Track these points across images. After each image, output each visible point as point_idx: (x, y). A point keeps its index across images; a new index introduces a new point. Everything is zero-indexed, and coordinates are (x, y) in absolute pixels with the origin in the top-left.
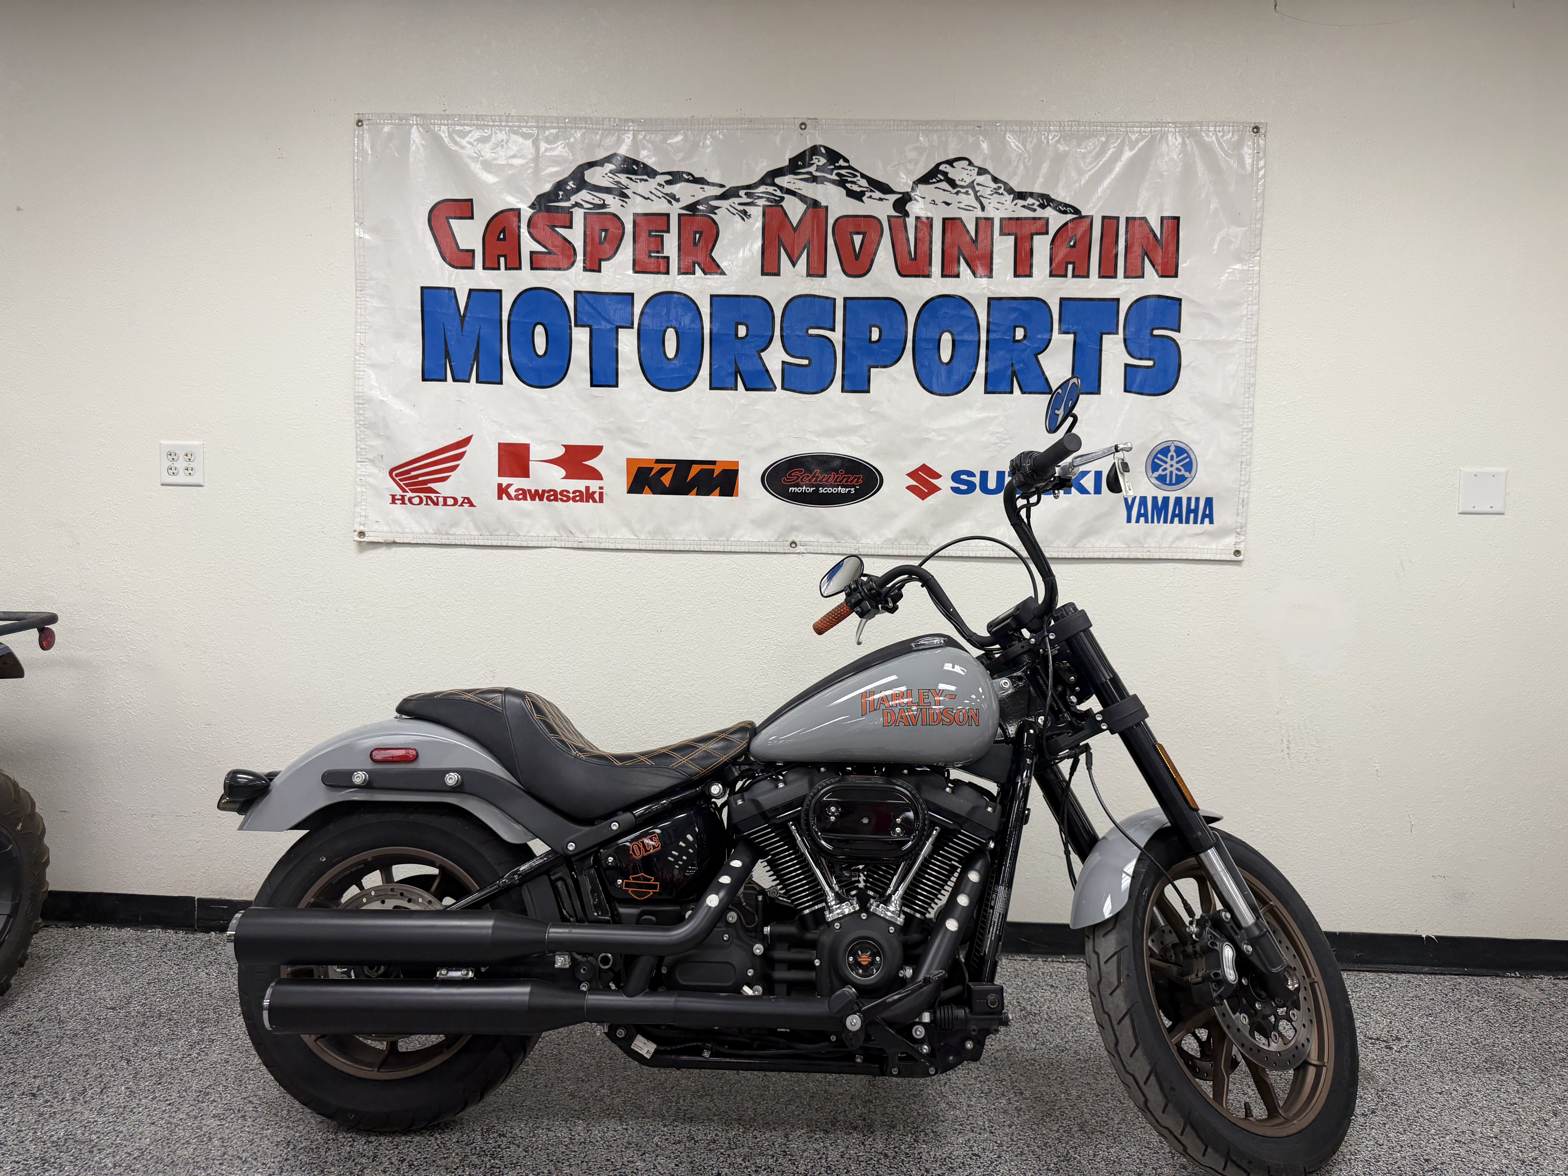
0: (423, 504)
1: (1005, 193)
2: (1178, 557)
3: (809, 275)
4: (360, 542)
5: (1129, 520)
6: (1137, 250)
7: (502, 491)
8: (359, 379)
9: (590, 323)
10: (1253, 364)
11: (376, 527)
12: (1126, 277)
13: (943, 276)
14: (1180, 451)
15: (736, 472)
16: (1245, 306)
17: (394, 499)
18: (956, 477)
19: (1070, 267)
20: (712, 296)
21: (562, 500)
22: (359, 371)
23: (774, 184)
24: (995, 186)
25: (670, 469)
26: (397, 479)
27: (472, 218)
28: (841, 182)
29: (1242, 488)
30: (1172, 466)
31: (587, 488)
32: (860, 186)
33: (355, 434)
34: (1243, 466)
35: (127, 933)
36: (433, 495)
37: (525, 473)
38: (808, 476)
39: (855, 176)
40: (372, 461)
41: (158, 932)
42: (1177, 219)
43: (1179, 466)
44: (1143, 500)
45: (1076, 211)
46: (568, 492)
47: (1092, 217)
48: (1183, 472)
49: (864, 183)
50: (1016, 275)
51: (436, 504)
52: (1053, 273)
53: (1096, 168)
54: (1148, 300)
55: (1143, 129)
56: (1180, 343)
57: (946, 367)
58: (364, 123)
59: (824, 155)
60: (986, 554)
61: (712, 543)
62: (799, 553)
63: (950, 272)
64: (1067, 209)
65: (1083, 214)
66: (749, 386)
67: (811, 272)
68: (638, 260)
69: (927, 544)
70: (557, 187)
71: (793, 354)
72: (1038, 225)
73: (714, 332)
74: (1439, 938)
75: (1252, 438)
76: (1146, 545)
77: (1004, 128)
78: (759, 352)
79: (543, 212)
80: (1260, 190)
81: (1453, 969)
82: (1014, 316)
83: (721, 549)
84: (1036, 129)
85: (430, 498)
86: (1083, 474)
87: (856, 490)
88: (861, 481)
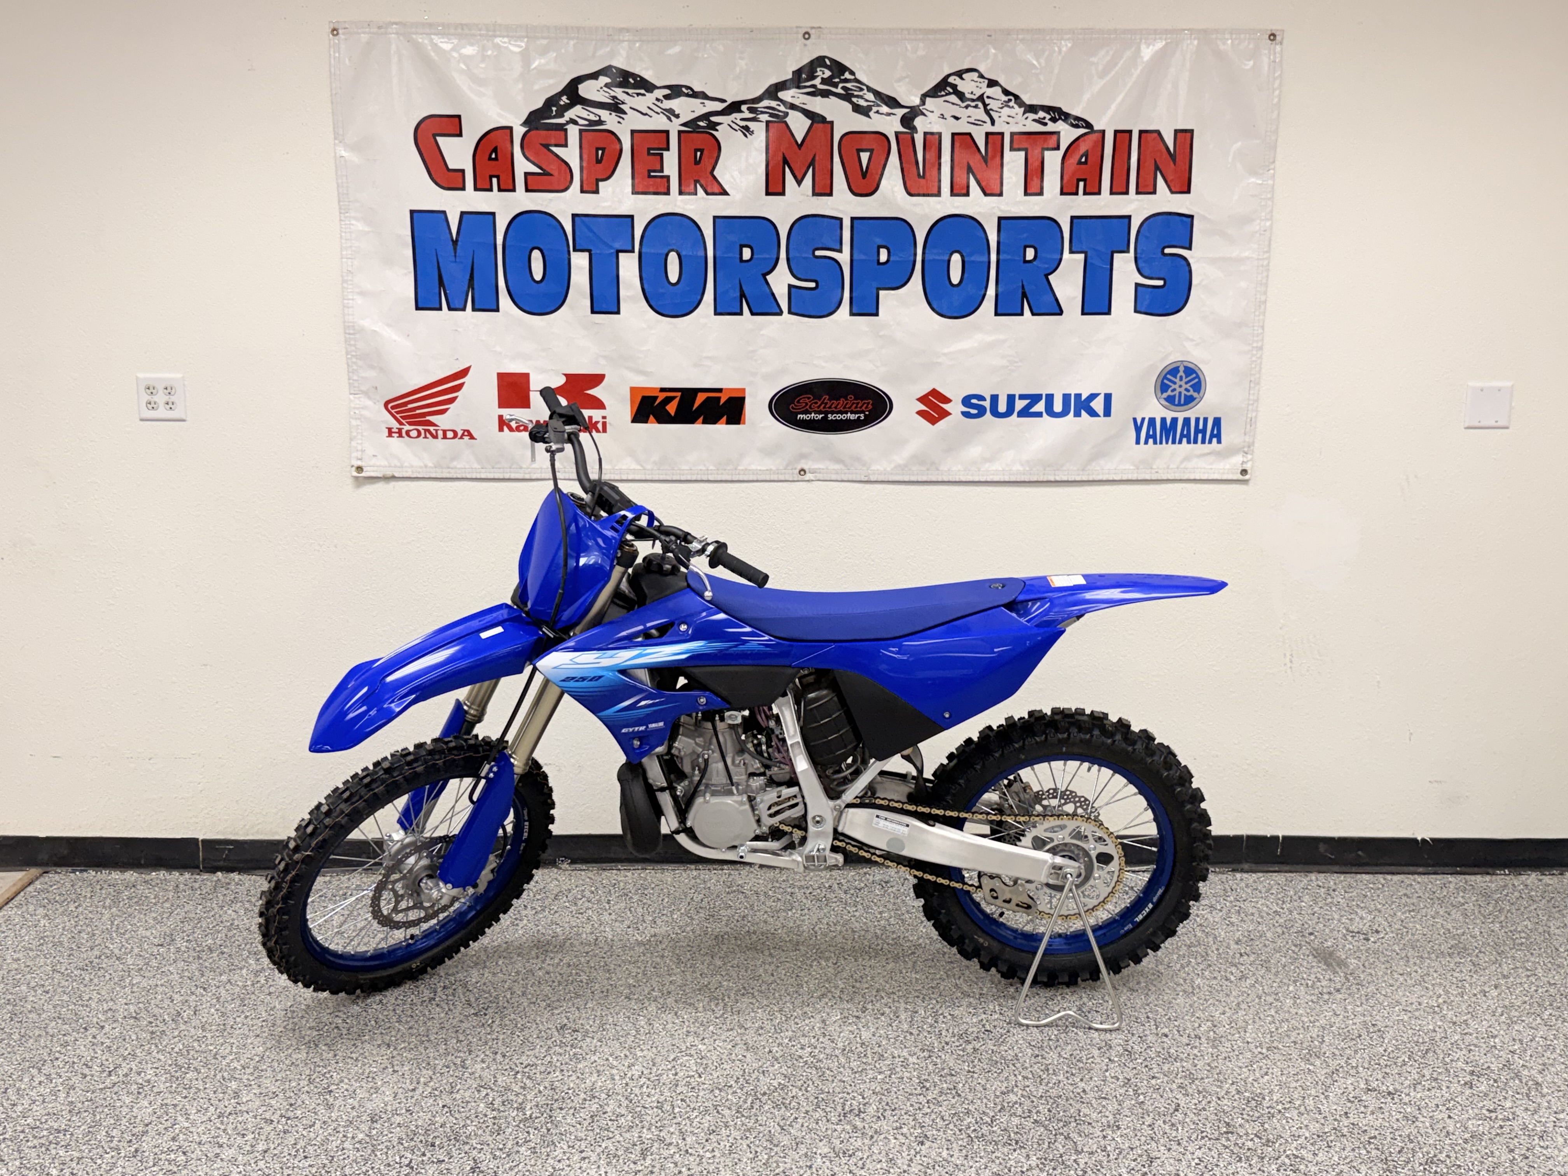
0: (421, 438)
1: (1016, 106)
2: (1186, 477)
3: (815, 194)
4: (356, 478)
5: (1138, 442)
6: (1149, 165)
7: (503, 423)
8: (348, 307)
9: (588, 248)
10: (1264, 281)
11: (374, 461)
12: (1138, 193)
13: (953, 193)
14: (1190, 371)
15: (743, 399)
16: (1258, 221)
17: (390, 432)
18: (966, 401)
19: (1081, 184)
20: (715, 218)
22: (349, 299)
23: (777, 99)
24: (1006, 98)
25: (674, 398)
26: (393, 411)
27: (460, 135)
28: (847, 96)
29: (1250, 407)
30: (1180, 386)
31: (590, 418)
32: (867, 101)
33: (345, 366)
34: (1252, 385)
35: (131, 876)
36: (432, 428)
37: (525, 403)
38: (816, 403)
39: (861, 90)
40: (366, 394)
41: (162, 874)
42: (1192, 131)
43: (1187, 386)
45: (1089, 125)
47: (1104, 132)
48: (1192, 393)
49: (870, 96)
50: (1026, 194)
51: (435, 437)
52: (1065, 191)
53: (1108, 78)
54: (1160, 217)
55: (1158, 37)
56: (1191, 261)
57: (955, 289)
58: (340, 31)
59: (829, 68)
60: (996, 479)
61: (720, 472)
62: (808, 481)
63: (959, 190)
64: (1080, 123)
65: (1096, 128)
66: (754, 311)
67: (816, 191)
68: (636, 181)
69: (937, 469)
70: (550, 102)
71: (799, 276)
72: (1049, 139)
73: (718, 254)
74: (1434, 840)
75: (1261, 357)
76: (1154, 467)
77: (1015, 36)
78: (764, 275)
79: (537, 129)
80: (1276, 100)
81: (1446, 869)
82: (1025, 235)
83: (729, 478)
84: (1048, 37)
85: (429, 431)
86: (1093, 396)
87: (865, 416)
88: (870, 407)
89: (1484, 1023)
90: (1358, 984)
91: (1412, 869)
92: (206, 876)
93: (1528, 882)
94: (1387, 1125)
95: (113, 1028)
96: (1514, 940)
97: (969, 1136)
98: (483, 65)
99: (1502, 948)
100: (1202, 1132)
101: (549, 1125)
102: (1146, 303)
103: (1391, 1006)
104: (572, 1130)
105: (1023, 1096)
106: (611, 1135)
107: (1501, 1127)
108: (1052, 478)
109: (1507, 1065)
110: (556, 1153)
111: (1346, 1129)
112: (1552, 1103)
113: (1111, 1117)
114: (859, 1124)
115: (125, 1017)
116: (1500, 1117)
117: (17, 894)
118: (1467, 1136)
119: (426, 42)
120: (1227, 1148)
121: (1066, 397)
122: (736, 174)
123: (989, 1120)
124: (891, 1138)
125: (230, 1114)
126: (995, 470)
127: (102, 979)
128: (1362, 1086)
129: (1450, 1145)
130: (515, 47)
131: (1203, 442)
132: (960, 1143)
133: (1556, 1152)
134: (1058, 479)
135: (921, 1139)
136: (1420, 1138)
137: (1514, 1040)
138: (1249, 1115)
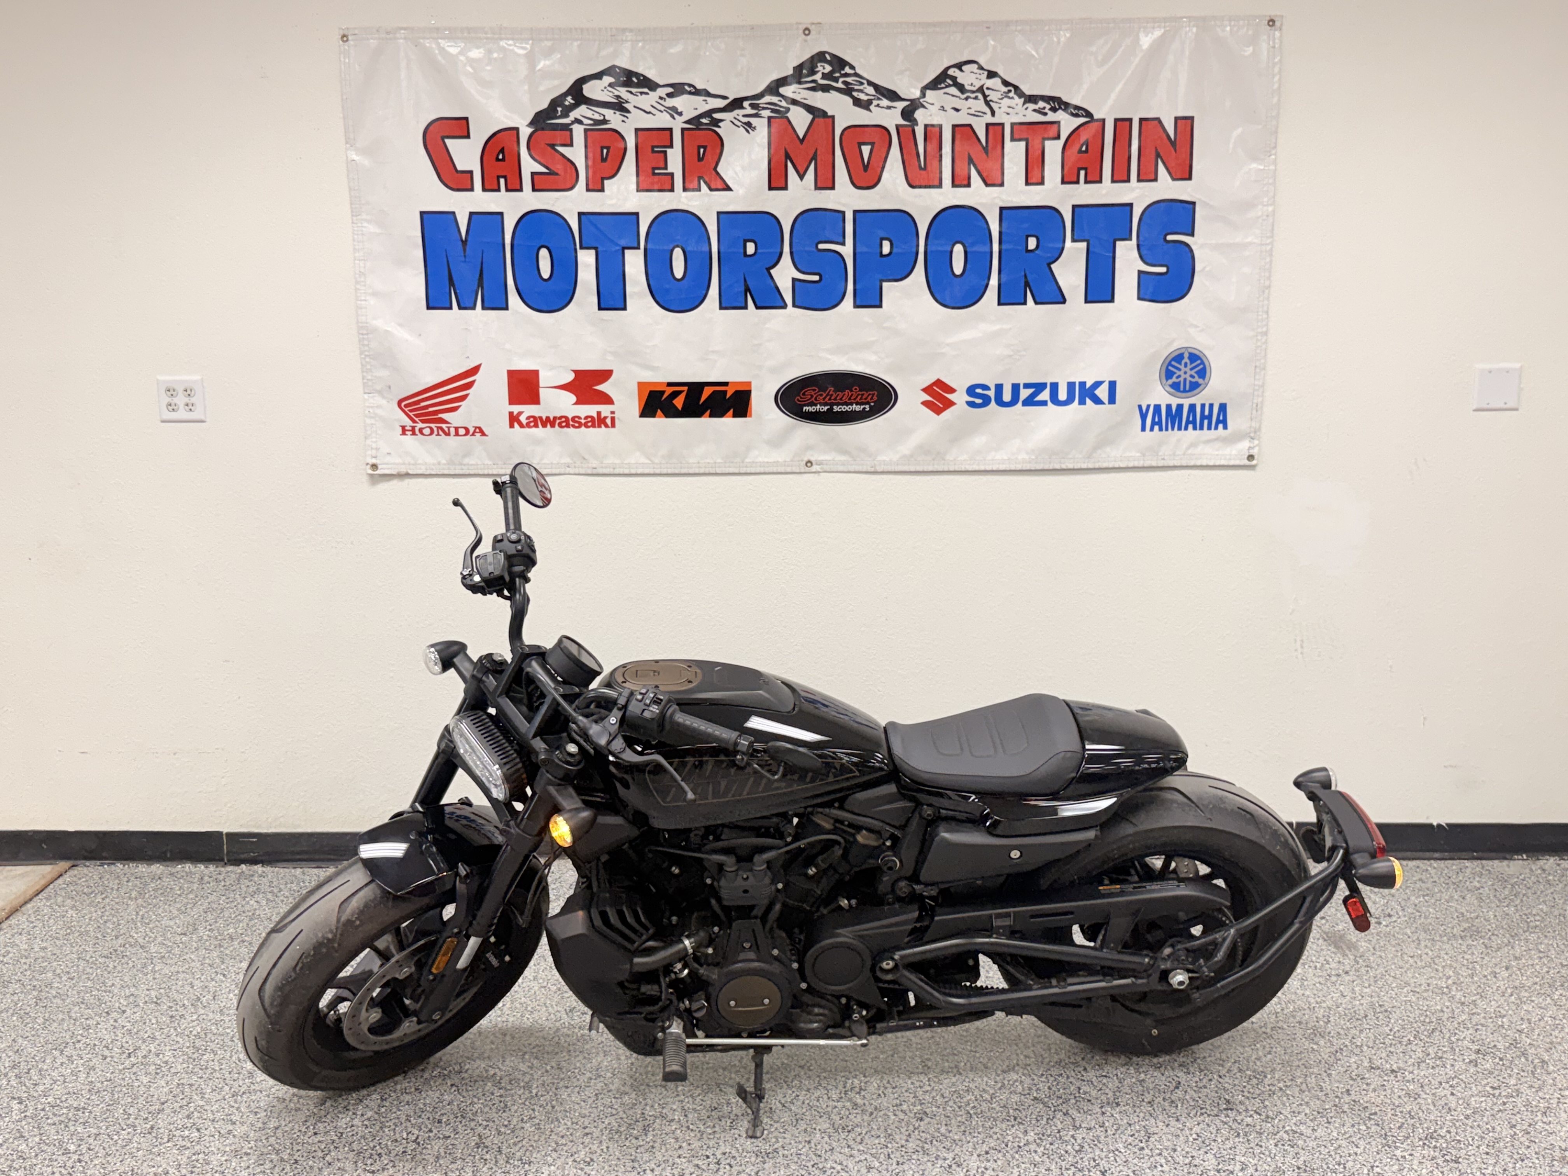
0: (434, 436)
1: (1016, 97)
2: (1192, 463)
3: (817, 188)
4: (371, 476)
5: (1143, 429)
6: (1150, 153)
7: (514, 419)
8: (362, 308)
9: (595, 245)
10: (1267, 266)
11: (388, 459)
12: (1139, 180)
13: (954, 185)
14: (1194, 357)
15: (749, 393)
16: (1260, 207)
17: (404, 430)
18: (971, 391)
19: (1082, 173)
20: (719, 213)
21: (574, 426)
22: (362, 300)
23: (779, 95)
24: (1006, 89)
25: (682, 391)
26: (406, 410)
27: (468, 136)
28: (848, 91)
29: (1256, 393)
30: (1185, 373)
31: (599, 413)
32: (867, 94)
33: (360, 366)
34: (1258, 370)
35: (157, 868)
36: (444, 426)
37: (535, 399)
38: (821, 395)
39: (862, 84)
40: (380, 392)
41: (188, 867)
42: (1192, 119)
43: (1193, 373)
44: (1157, 408)
45: (1088, 114)
46: (579, 418)
47: (1104, 120)
48: (1197, 379)
49: (871, 90)
50: (1027, 183)
51: (448, 434)
52: (1065, 180)
53: (1106, 67)
54: (1162, 204)
55: (1156, 25)
56: (1194, 247)
57: (958, 279)
58: (350, 38)
59: (829, 63)
60: (1002, 467)
61: (727, 465)
62: (815, 472)
63: (960, 181)
64: (1080, 112)
65: (1096, 117)
66: (759, 305)
67: (819, 185)
68: (641, 178)
69: (944, 460)
70: (555, 103)
71: (803, 270)
72: (1050, 129)
73: (722, 250)
74: (1450, 825)
75: (1266, 342)
76: (1160, 454)
77: (1013, 28)
78: (768, 269)
79: (543, 129)
80: (1276, 86)
81: (1464, 854)
82: (1026, 225)
83: (736, 471)
84: (1047, 28)
85: (441, 428)
86: (1098, 384)
87: (871, 407)
88: (875, 398)
89: (1493, 1003)
90: (1367, 966)
91: (1428, 854)
92: (230, 868)
93: (1546, 867)
94: (1389, 1101)
95: (135, 1013)
96: (1528, 923)
97: (969, 1113)
98: (488, 68)
99: (1515, 931)
100: (1202, 1109)
101: (554, 1103)
102: (1151, 289)
103: (1399, 987)
104: (576, 1107)
105: (1024, 1075)
106: (614, 1112)
107: (1504, 1103)
108: (1057, 467)
109: (1514, 1044)
110: (560, 1129)
111: (1347, 1106)
112: (1557, 1080)
113: (1110, 1095)
114: (859, 1101)
115: (146, 1002)
116: (1504, 1094)
117: (46, 886)
118: (1469, 1112)
119: (434, 46)
120: (1226, 1123)
121: (1071, 386)
122: (738, 169)
123: (989, 1098)
124: (890, 1114)
125: (244, 1093)
126: (1000, 458)
127: (125, 966)
128: (1366, 1064)
129: (1451, 1121)
130: (520, 50)
131: (1209, 428)
132: (959, 1119)
133: (1559, 1127)
134: (1064, 467)
135: (920, 1116)
136: (1421, 1114)
137: (1522, 1019)
138: (1249, 1092)
